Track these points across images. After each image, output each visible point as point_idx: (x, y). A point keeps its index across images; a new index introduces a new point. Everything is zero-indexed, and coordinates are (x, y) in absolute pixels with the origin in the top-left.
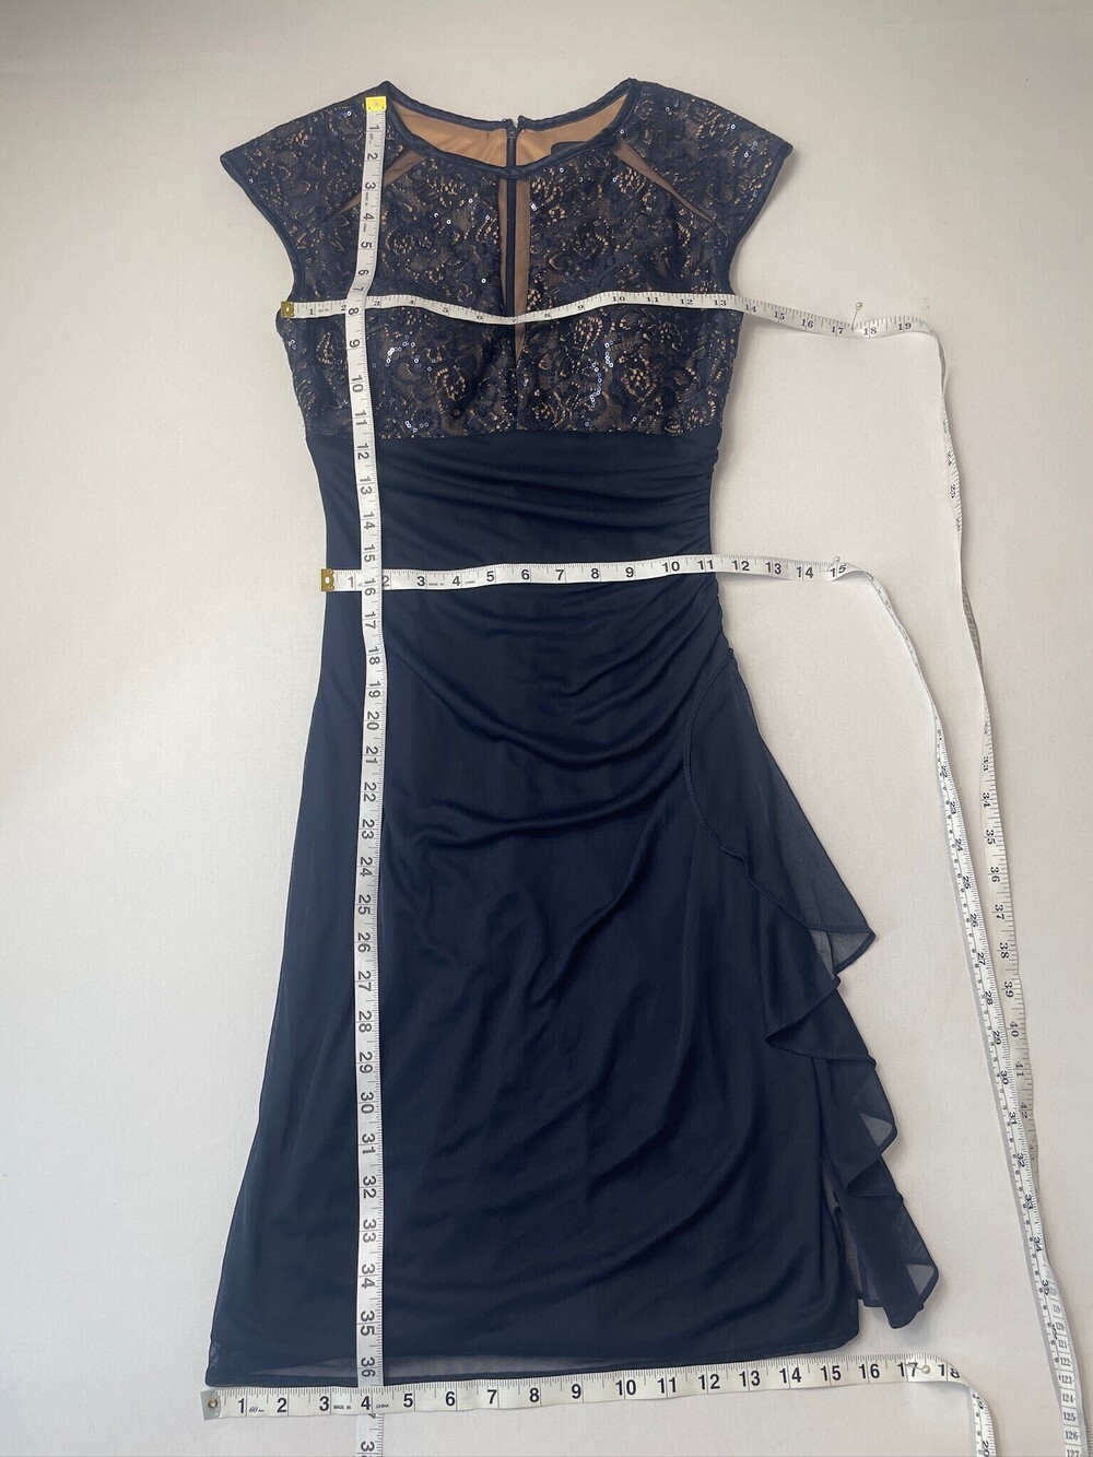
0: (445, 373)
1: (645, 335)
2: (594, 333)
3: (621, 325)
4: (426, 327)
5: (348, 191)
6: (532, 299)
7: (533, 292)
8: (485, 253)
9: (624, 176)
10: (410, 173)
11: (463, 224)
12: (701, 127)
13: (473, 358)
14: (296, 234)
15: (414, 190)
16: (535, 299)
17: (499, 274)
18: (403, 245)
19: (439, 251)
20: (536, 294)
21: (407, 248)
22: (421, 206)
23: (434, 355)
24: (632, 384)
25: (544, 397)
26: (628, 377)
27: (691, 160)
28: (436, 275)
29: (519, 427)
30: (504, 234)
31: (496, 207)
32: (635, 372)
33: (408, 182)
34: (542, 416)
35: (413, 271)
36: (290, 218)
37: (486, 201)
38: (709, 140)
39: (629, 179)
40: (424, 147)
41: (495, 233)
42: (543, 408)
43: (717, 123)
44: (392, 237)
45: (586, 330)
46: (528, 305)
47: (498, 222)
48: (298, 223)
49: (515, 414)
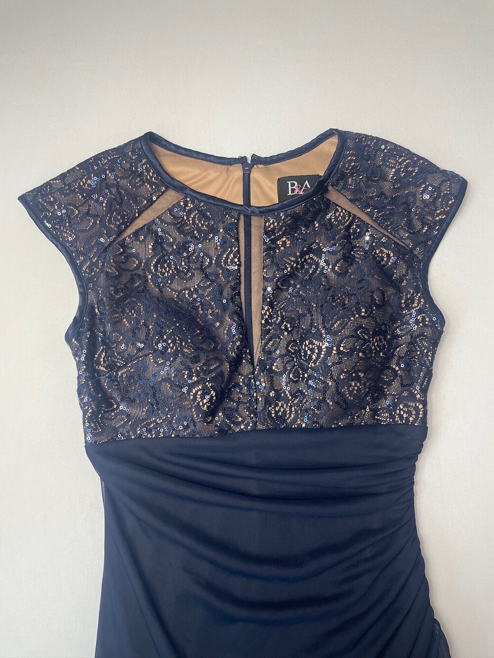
0: (199, 390)
1: (361, 354)
2: (319, 354)
3: (342, 349)
4: (183, 354)
5: (121, 224)
6: (265, 314)
7: (266, 308)
8: (229, 277)
9: (335, 213)
10: (170, 210)
11: (212, 252)
12: (394, 170)
13: (221, 374)
14: (82, 263)
15: (175, 224)
16: (268, 313)
17: (239, 294)
18: (165, 269)
19: (193, 275)
20: (268, 310)
21: (168, 272)
22: (180, 238)
23: (190, 376)
24: (351, 393)
25: (278, 397)
26: (348, 388)
27: (386, 198)
28: (191, 294)
29: (260, 427)
30: (243, 260)
31: (237, 239)
32: (353, 384)
33: (168, 218)
34: (276, 412)
35: (173, 290)
36: (77, 250)
37: (229, 234)
38: (399, 180)
39: (340, 215)
40: (181, 188)
41: (236, 260)
42: (277, 405)
43: (407, 167)
44: (157, 263)
45: (312, 350)
46: (262, 319)
47: (238, 252)
48: (83, 254)
49: (256, 415)
